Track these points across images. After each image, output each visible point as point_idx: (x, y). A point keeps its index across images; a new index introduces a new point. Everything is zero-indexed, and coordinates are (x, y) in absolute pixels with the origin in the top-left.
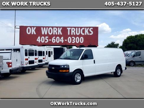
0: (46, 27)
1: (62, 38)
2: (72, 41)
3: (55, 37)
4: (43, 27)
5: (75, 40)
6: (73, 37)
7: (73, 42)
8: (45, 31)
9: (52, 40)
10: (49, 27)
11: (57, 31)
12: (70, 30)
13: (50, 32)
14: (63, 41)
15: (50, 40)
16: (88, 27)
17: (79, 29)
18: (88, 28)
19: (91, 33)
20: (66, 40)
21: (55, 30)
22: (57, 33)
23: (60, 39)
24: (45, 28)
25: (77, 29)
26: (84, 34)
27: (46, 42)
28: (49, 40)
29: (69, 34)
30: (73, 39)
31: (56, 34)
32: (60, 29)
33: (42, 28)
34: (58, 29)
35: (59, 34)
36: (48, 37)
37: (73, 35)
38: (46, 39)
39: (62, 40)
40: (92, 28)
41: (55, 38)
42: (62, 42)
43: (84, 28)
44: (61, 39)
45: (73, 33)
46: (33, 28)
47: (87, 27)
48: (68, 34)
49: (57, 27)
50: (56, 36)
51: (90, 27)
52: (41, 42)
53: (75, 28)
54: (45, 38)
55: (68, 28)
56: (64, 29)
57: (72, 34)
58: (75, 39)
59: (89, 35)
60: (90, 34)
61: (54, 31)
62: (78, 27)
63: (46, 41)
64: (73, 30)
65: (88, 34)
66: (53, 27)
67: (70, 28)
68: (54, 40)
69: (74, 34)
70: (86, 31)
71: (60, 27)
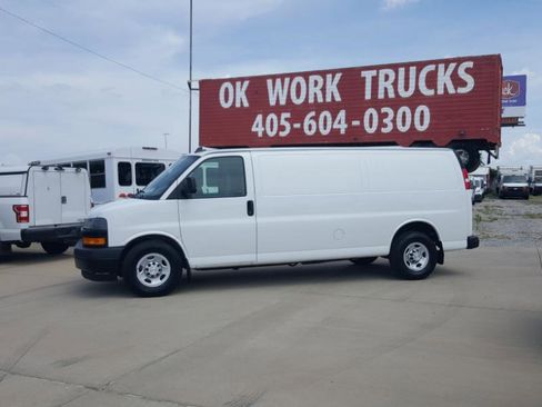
0: (282, 77)
1: (342, 115)
2: (381, 125)
3: (313, 114)
4: (274, 77)
5: (394, 121)
6: (384, 110)
7: (384, 130)
8: (280, 91)
9: (302, 126)
10: (292, 76)
11: (323, 90)
12: (375, 80)
13: (298, 96)
14: (343, 127)
15: (297, 126)
16: (453, 60)
17: (413, 70)
18: (452, 66)
19: (464, 84)
20: (356, 123)
21: (316, 83)
22: (324, 97)
23: (333, 121)
24: (278, 81)
25: (402, 71)
26: (430, 93)
27: (282, 134)
28: (292, 126)
29: (368, 96)
30: (386, 115)
31: (320, 100)
32: (333, 77)
33: (270, 82)
34: (325, 82)
35: (329, 99)
36: (288, 115)
37: (387, 102)
38: (283, 122)
39: (339, 123)
40: (470, 64)
41: (316, 118)
42: (343, 132)
43: (432, 67)
44: (338, 118)
45: (386, 89)
46: (238, 84)
47: (447, 62)
48: (364, 95)
49: (323, 73)
50: (319, 108)
51: (459, 61)
52: (265, 133)
53: (395, 67)
54: (279, 119)
55: (364, 74)
56: (351, 80)
57: (381, 96)
58: (395, 118)
59: (457, 96)
60: (462, 90)
61: (312, 90)
62: (407, 66)
63: (282, 128)
64: (387, 78)
65: (451, 90)
66: (306, 75)
67: (374, 73)
68: (310, 126)
69: (391, 95)
70: (444, 79)
71: (333, 72)
